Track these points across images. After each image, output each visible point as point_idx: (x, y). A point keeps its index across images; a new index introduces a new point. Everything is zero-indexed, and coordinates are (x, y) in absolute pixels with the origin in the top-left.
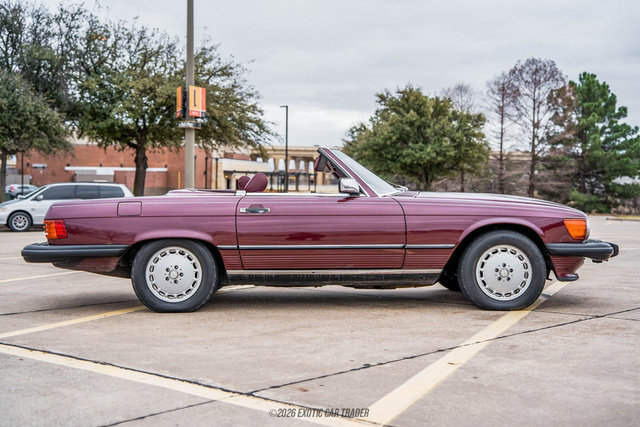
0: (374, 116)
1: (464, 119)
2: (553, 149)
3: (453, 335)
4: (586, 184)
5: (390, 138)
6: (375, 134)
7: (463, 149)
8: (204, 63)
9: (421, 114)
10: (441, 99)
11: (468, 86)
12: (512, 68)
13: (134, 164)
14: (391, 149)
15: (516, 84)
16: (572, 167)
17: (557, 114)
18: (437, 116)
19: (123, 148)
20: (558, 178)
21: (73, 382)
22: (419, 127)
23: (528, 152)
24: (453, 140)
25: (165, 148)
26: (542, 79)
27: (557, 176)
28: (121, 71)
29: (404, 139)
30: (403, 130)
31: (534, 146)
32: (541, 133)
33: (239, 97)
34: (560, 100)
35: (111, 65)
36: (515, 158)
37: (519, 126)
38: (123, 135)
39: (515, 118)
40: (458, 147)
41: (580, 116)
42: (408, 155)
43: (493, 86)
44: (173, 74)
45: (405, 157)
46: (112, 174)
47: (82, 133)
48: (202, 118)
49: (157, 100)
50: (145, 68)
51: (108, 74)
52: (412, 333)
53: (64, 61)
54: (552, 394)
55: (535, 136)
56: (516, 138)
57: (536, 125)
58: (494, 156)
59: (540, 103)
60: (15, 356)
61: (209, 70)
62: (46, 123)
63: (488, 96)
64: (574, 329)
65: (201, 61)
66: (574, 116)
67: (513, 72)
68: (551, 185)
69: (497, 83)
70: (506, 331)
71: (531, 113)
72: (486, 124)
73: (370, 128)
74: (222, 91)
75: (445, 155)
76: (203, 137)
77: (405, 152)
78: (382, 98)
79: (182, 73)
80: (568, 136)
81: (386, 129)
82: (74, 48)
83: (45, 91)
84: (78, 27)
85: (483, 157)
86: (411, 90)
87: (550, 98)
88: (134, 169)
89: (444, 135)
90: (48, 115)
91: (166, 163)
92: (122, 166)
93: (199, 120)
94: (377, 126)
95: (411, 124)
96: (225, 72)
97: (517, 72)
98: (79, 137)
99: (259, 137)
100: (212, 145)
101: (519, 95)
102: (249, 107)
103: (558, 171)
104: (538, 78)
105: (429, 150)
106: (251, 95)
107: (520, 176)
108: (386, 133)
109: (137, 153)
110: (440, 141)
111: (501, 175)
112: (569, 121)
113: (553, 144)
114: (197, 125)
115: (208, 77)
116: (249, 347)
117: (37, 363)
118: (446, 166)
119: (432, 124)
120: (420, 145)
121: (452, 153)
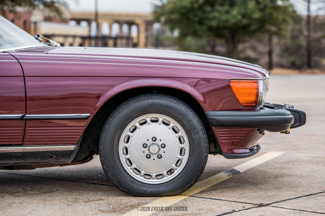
14: (198, 12)
24: (258, 3)
29: (211, 2)
45: (211, 20)
77: (211, 16)
105: (235, 12)
110: (246, 4)
118: (252, 28)
120: (226, 7)
121: (257, 15)
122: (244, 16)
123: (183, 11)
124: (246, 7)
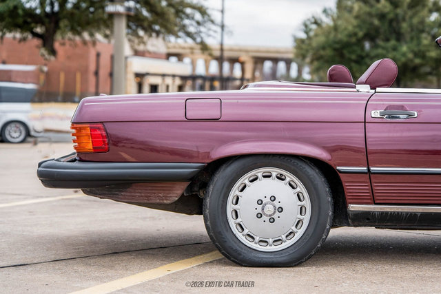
5: (355, 34)
9: (395, 4)
14: (355, 48)
18: (414, 7)
22: (391, 22)
29: (372, 36)
30: (372, 24)
75: (424, 57)
89: (423, 31)
95: (382, 16)
99: (201, 28)
105: (404, 49)
108: (350, 28)
114: (129, 9)
118: (423, 70)
119: (408, 16)
120: (393, 42)
121: (433, 54)
122: (416, 55)
123: (337, 46)
124: (419, 44)
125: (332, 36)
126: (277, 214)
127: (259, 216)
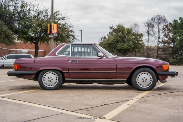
0: (108, 34)
1: (136, 35)
2: (164, 45)
3: (129, 97)
4: (175, 56)
5: (114, 41)
6: (109, 40)
7: (136, 45)
8: (57, 16)
9: (123, 33)
10: (129, 29)
11: (138, 24)
12: (152, 18)
13: (35, 49)
14: (114, 45)
15: (153, 23)
16: (170, 51)
17: (165, 34)
18: (128, 34)
19: (31, 44)
20: (166, 54)
21: (25, 108)
22: (122, 38)
23: (156, 46)
24: (133, 42)
25: (44, 44)
26: (161, 22)
27: (165, 53)
28: (31, 18)
29: (118, 42)
30: (118, 39)
31: (158, 44)
32: (160, 40)
33: (67, 27)
34: (166, 29)
35: (28, 16)
36: (152, 48)
37: (154, 38)
38: (31, 40)
39: (152, 35)
40: (134, 44)
41: (173, 34)
42: (119, 47)
43: (146, 24)
44: (47, 19)
45: (118, 47)
46: (27, 51)
47: (19, 39)
48: (56, 34)
49: (42, 28)
50: (38, 17)
51: (27, 19)
52: (118, 96)
53: (14, 14)
54: (155, 113)
55: (159, 41)
56: (153, 42)
57: (159, 38)
58: (146, 47)
59: (160, 30)
60: (8, 101)
61: (58, 18)
62: (8, 35)
63: (144, 27)
64: (164, 95)
65: (56, 15)
66: (171, 35)
67: (152, 19)
68: (164, 56)
69: (147, 23)
70: (145, 96)
71: (157, 33)
72: (143, 37)
73: (107, 38)
74: (62, 25)
75: (130, 47)
76: (56, 41)
77: (118, 46)
78: (111, 28)
79: (50, 19)
80: (169, 41)
81: (112, 38)
82: (17, 10)
83: (8, 25)
84: (18, 3)
85: (142, 47)
86: (120, 25)
87: (163, 28)
88: (34, 50)
90: (9, 33)
91: (44, 48)
92: (30, 49)
93: (55, 35)
94: (109, 37)
95: (120, 37)
96: (63, 19)
97: (153, 19)
98: (18, 40)
99: (73, 41)
100: (59, 43)
101: (154, 27)
102: (70, 31)
103: (166, 52)
104: (160, 21)
105: (125, 45)
106: (71, 27)
107: (154, 53)
108: (112, 40)
109: (36, 45)
110: (129, 42)
111: (148, 53)
112: (169, 36)
113: (164, 44)
114: (54, 36)
115: (58, 20)
116: (73, 99)
117: (14, 103)
118: (131, 50)
119: (126, 37)
120: (123, 43)
121: (133, 46)
123: (109, 44)
125: (108, 42)
126: (52, 80)
127: (48, 80)
